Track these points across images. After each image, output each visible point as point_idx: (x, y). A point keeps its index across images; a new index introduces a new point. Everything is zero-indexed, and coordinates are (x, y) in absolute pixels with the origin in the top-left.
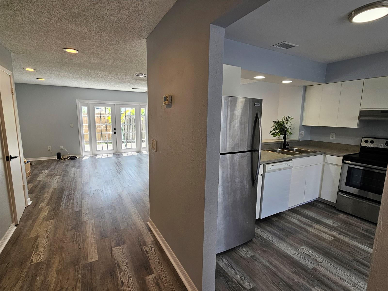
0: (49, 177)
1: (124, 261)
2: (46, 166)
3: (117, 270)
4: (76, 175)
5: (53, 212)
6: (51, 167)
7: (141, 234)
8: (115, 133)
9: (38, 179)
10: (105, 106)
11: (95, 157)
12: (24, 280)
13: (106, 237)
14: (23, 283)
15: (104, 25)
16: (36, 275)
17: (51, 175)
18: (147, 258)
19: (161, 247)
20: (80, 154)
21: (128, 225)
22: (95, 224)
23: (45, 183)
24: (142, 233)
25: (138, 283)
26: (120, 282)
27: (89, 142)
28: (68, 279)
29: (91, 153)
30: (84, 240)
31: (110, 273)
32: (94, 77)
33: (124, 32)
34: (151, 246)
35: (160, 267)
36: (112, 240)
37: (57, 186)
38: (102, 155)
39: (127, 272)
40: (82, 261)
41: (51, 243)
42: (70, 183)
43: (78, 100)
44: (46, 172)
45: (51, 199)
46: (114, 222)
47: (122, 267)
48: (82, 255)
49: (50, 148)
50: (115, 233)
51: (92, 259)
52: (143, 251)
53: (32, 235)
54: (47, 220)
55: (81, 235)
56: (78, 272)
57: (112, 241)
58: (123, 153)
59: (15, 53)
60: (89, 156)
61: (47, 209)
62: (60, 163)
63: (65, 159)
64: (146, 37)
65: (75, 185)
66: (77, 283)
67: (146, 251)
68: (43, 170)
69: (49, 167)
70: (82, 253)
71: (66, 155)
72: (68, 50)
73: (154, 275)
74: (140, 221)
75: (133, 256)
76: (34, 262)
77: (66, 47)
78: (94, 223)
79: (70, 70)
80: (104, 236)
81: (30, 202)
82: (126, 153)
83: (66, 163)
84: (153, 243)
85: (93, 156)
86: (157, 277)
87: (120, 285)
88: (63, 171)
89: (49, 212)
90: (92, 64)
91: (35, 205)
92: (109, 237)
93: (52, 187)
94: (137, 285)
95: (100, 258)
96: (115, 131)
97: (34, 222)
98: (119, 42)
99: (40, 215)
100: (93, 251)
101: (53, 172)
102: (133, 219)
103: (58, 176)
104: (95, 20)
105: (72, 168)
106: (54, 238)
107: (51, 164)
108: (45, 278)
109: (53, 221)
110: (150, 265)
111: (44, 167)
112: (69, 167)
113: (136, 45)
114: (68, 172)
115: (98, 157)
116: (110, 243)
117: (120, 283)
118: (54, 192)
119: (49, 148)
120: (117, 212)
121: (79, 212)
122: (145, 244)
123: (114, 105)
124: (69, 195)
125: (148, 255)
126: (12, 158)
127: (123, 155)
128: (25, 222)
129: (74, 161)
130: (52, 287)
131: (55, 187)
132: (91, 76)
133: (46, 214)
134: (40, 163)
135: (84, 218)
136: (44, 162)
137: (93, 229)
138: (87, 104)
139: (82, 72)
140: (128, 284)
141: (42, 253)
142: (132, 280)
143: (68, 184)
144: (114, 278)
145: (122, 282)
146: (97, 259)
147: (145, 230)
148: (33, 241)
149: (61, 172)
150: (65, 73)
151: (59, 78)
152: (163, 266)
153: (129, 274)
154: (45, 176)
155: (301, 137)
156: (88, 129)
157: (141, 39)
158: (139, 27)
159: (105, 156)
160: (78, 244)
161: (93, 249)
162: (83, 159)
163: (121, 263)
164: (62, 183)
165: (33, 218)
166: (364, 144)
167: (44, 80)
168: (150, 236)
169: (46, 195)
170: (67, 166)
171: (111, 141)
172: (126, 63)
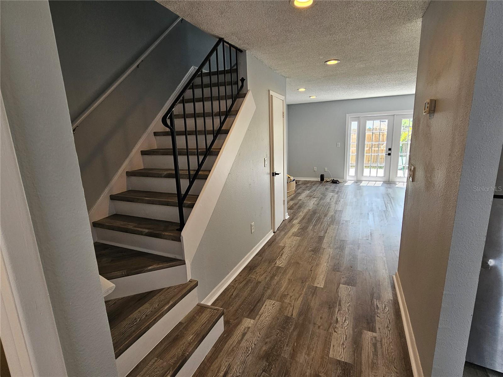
0: (308, 198)
1: (347, 302)
2: (309, 186)
3: (336, 306)
4: (332, 199)
5: (301, 230)
6: (313, 189)
7: (379, 285)
8: (389, 154)
9: (299, 198)
10: (381, 118)
11: (359, 183)
12: (268, 274)
13: (338, 271)
14: (267, 276)
15: (359, 24)
16: (275, 275)
17: (310, 196)
18: (375, 314)
19: (399, 312)
20: (344, 178)
21: (367, 269)
22: (333, 255)
23: (304, 203)
24: (381, 286)
25: (353, 330)
26: (336, 318)
27: (355, 165)
28: (294, 290)
29: (355, 179)
30: (317, 265)
31: (329, 305)
32: (364, 85)
33: (386, 22)
34: (386, 303)
35: (386, 331)
36: (343, 276)
37: (311, 208)
38: (368, 182)
39: (346, 314)
40: (309, 282)
41: (291, 256)
42: (323, 207)
43: (349, 114)
44: (307, 192)
45: (303, 218)
46: (353, 259)
47: (343, 306)
48: (311, 277)
49: (316, 169)
50: (348, 271)
51: (318, 285)
52: (372, 304)
53: (281, 244)
54: (295, 236)
55: (316, 260)
56: (303, 289)
57: (343, 278)
58: (397, 183)
59: (289, 78)
60: (353, 181)
61: (298, 227)
62: (322, 185)
63: (327, 182)
64: (421, 15)
65: (327, 211)
66: (299, 296)
67: (377, 306)
68: (305, 190)
69: (311, 188)
70: (312, 275)
71: (329, 178)
72: (329, 63)
73: (374, 334)
74: (384, 271)
75: (359, 302)
76: (277, 265)
77: (326, 60)
78: (331, 252)
79: (336, 83)
80: (337, 269)
81: (287, 217)
82: (403, 183)
83: (327, 187)
84: (390, 302)
85: (358, 182)
86: (378, 338)
87: (334, 321)
88: (322, 194)
89: (299, 229)
90: (358, 69)
91: (290, 220)
92: (341, 272)
93: (308, 208)
94: (351, 332)
95: (325, 286)
96: (390, 152)
97: (286, 234)
98: (383, 36)
99: (291, 230)
100: (322, 278)
101: (312, 194)
102: (376, 265)
103: (316, 198)
104: (348, 23)
105: (331, 192)
106: (295, 253)
107: (314, 185)
108: (280, 280)
109: (299, 238)
110: (375, 322)
111: (307, 187)
112: (328, 191)
113: (409, 31)
114: (326, 196)
115: (363, 184)
116: (340, 278)
117: (334, 319)
118: (308, 212)
119: (314, 169)
120: (360, 250)
121: (322, 238)
122: (379, 298)
123: (393, 116)
124: (319, 219)
125: (377, 310)
126: (276, 174)
127: (397, 186)
128: (280, 232)
129: (336, 185)
130: (282, 289)
131: (310, 209)
132: (360, 83)
133: (296, 230)
134: (305, 183)
135: (325, 245)
136: (308, 182)
137: (328, 258)
138: (358, 119)
139: (350, 81)
140: (342, 325)
141: (284, 261)
142: (348, 324)
143: (322, 208)
144: (331, 312)
145: (337, 319)
146: (322, 287)
147: (386, 283)
148: (281, 249)
149: (319, 195)
150: (333, 86)
151: (328, 93)
152: (391, 332)
153: (347, 316)
154: (305, 196)
156: (355, 148)
157: (415, 21)
158: (405, 7)
159: (371, 184)
160: (311, 266)
161: (322, 276)
162: (345, 184)
163: (343, 302)
164: (316, 206)
165: (286, 231)
167: (315, 97)
168: (390, 293)
169: (301, 213)
170: (327, 189)
171: (382, 165)
172: (402, 57)
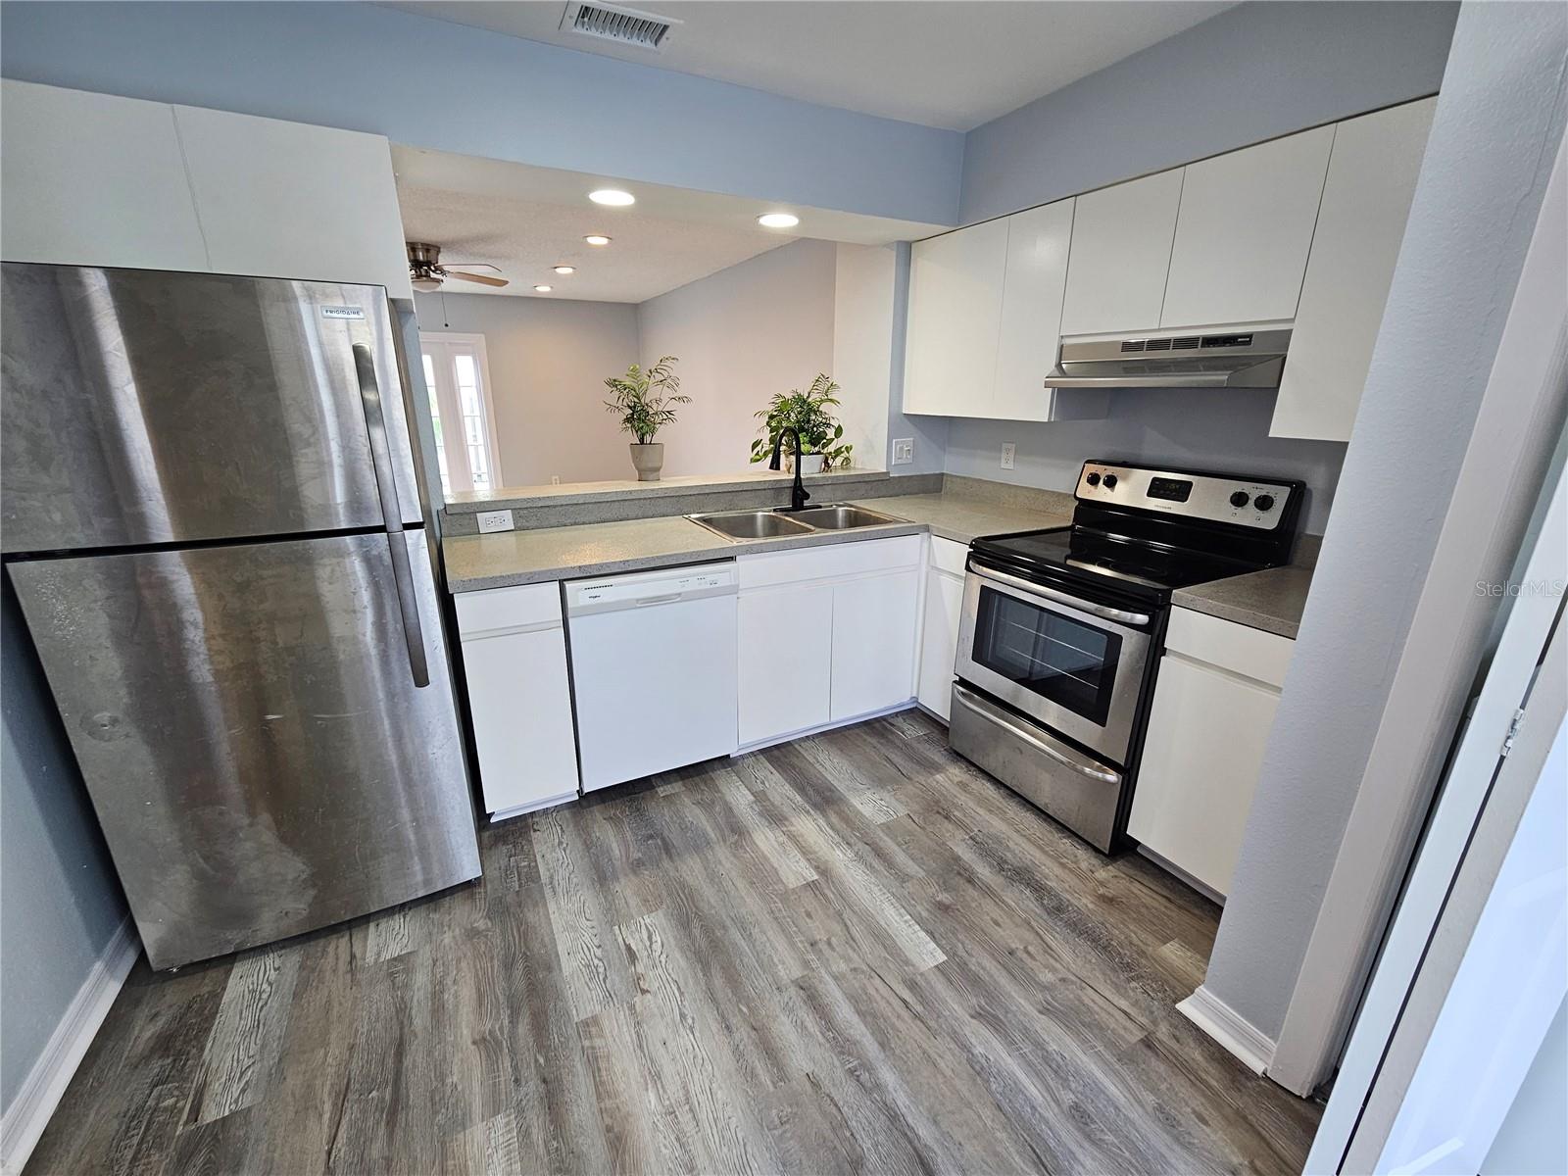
155: (900, 461)
166: (1087, 492)
